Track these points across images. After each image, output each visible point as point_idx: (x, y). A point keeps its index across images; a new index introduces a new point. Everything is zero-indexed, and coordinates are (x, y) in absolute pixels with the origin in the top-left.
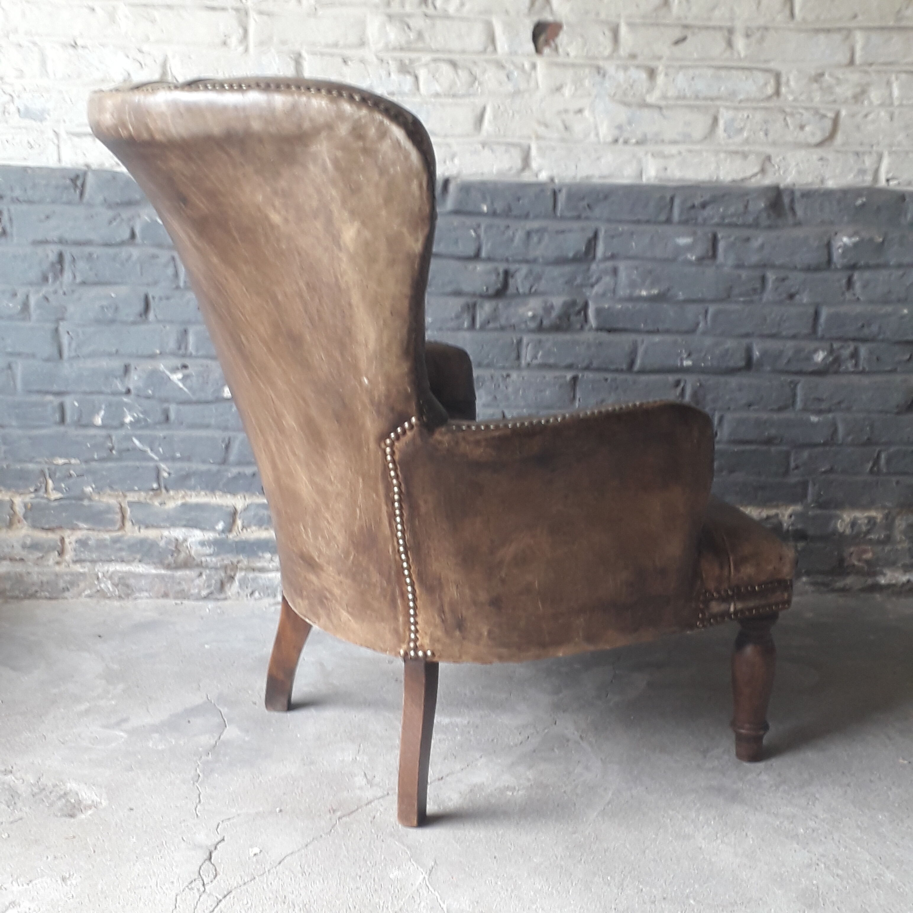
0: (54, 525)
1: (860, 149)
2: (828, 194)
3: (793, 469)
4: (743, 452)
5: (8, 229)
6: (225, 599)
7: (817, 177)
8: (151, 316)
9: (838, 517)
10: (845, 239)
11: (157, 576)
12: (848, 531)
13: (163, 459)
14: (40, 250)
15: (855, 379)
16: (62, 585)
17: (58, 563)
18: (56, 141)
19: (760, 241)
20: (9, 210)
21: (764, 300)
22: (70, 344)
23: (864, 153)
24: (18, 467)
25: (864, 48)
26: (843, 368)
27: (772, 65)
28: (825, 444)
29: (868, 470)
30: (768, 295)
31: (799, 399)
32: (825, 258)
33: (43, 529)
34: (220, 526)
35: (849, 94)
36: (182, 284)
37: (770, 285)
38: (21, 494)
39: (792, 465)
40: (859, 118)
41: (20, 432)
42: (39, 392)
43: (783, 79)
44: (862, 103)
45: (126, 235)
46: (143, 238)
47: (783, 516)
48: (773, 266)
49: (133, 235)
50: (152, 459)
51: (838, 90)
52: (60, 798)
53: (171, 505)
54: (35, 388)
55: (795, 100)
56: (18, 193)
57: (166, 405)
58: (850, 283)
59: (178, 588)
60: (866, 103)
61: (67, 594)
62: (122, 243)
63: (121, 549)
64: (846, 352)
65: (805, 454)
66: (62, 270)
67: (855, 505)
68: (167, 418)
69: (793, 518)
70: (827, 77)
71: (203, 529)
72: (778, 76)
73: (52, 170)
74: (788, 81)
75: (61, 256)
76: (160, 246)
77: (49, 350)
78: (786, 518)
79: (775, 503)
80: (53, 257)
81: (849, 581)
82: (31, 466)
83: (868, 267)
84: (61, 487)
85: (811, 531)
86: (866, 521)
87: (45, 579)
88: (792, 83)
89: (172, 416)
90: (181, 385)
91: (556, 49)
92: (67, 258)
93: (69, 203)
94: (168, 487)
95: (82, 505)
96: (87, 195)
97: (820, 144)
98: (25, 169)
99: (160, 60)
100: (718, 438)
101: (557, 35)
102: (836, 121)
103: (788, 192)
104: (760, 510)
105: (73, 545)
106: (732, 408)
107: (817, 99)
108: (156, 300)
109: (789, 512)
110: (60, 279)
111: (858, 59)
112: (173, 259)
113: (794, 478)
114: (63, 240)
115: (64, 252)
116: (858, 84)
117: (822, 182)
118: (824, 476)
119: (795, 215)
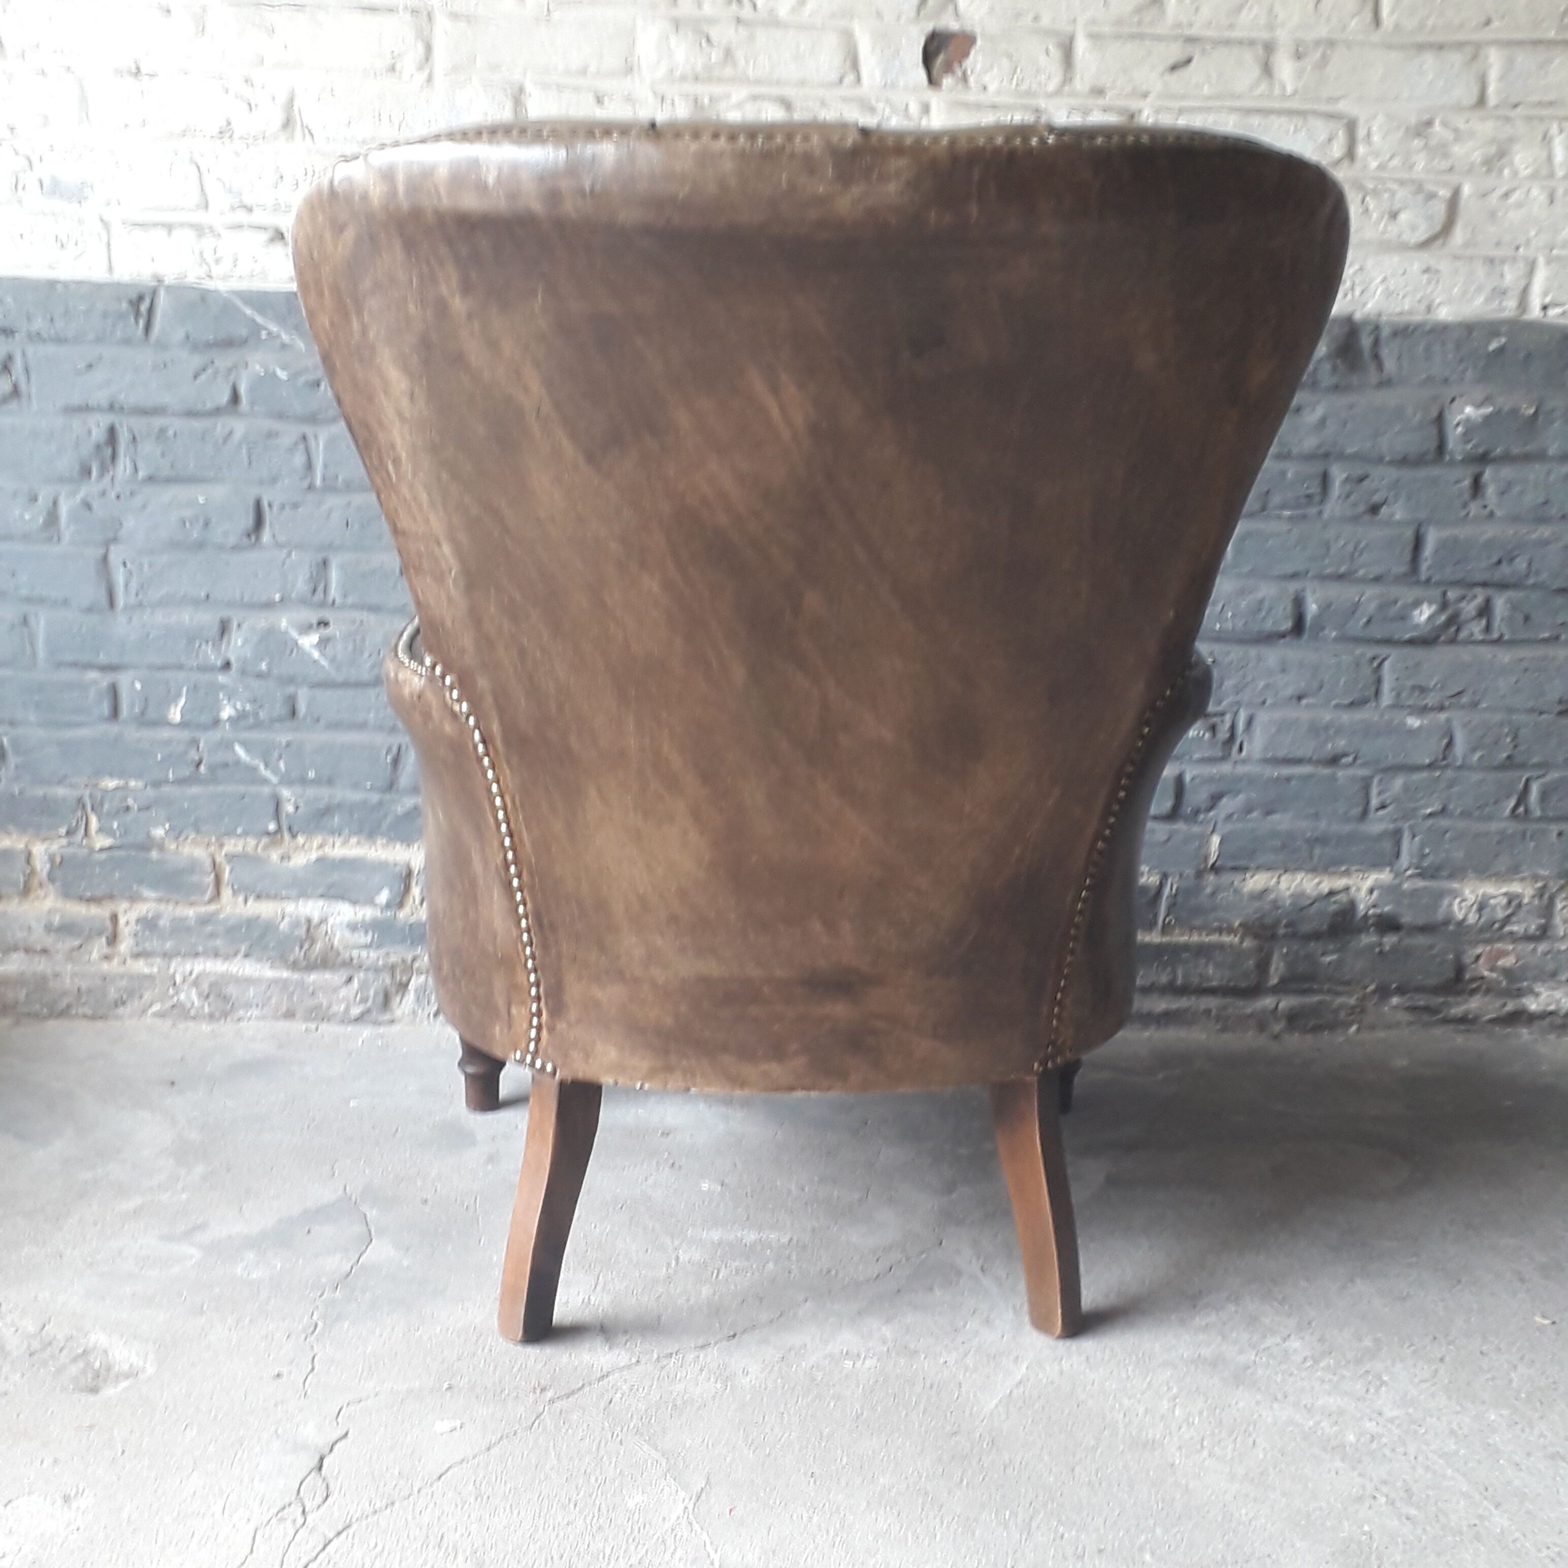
0: (99, 893)
1: (1495, 253)
2: (1441, 330)
3: (1378, 809)
4: (1288, 779)
5: (23, 387)
6: (392, 1022)
7: (1420, 301)
8: (266, 536)
9: (1455, 894)
10: (1469, 410)
11: (276, 981)
12: (1472, 918)
13: (287, 780)
14: (76, 423)
15: (1486, 652)
16: (113, 994)
17: (107, 958)
18: (104, 235)
19: (1319, 412)
20: (24, 354)
21: (1326, 516)
22: (127, 585)
23: (1503, 261)
24: (39, 792)
25: (1502, 78)
26: (1463, 635)
27: (1342, 106)
28: (1431, 766)
29: (1507, 812)
30: (1333, 506)
31: (1386, 687)
32: (1433, 444)
33: (81, 899)
34: (384, 897)
35: (1477, 156)
36: (318, 482)
37: (1337, 488)
38: (44, 840)
39: (1374, 802)
40: (1494, 198)
41: (41, 733)
42: (74, 665)
43: (1361, 133)
44: (1501, 171)
45: (224, 398)
46: (252, 403)
47: (1358, 889)
48: (1342, 457)
49: (235, 398)
50: (265, 781)
51: (1457, 150)
52: (75, 1360)
53: (299, 860)
54: (69, 657)
55: (1381, 167)
56: (39, 324)
57: (291, 689)
58: (1477, 487)
59: (311, 1003)
60: (1506, 172)
61: (121, 1010)
62: (217, 411)
63: (213, 935)
64: (1470, 608)
65: (1398, 783)
66: (114, 457)
67: (1484, 872)
68: (293, 713)
69: (1375, 894)
70: (1437, 127)
71: (354, 902)
72: (1351, 127)
73: (98, 287)
74: (1369, 135)
75: (112, 433)
76: (281, 416)
77: (92, 592)
78: (1363, 893)
79: (1343, 868)
80: (98, 434)
81: (1474, 1004)
82: (61, 791)
83: (1507, 458)
84: (112, 828)
85: (1406, 919)
86: (1504, 901)
87: (84, 985)
88: (1376, 138)
89: (302, 708)
90: (316, 654)
91: (965, 78)
92: (123, 437)
93: (127, 342)
94: (295, 829)
95: (148, 859)
96: (156, 331)
97: (1425, 245)
98: (52, 284)
99: (282, 99)
100: (1244, 753)
101: (966, 54)
102: (1453, 204)
103: (1369, 328)
104: (1317, 880)
105: (133, 927)
106: (1269, 702)
107: (1420, 165)
108: (275, 508)
109: (1369, 883)
110: (111, 473)
111: (1493, 97)
112: (304, 438)
113: (1377, 825)
114: (117, 406)
115: (117, 426)
116: (1493, 140)
117: (1429, 309)
118: (1430, 822)
119: (1380, 366)
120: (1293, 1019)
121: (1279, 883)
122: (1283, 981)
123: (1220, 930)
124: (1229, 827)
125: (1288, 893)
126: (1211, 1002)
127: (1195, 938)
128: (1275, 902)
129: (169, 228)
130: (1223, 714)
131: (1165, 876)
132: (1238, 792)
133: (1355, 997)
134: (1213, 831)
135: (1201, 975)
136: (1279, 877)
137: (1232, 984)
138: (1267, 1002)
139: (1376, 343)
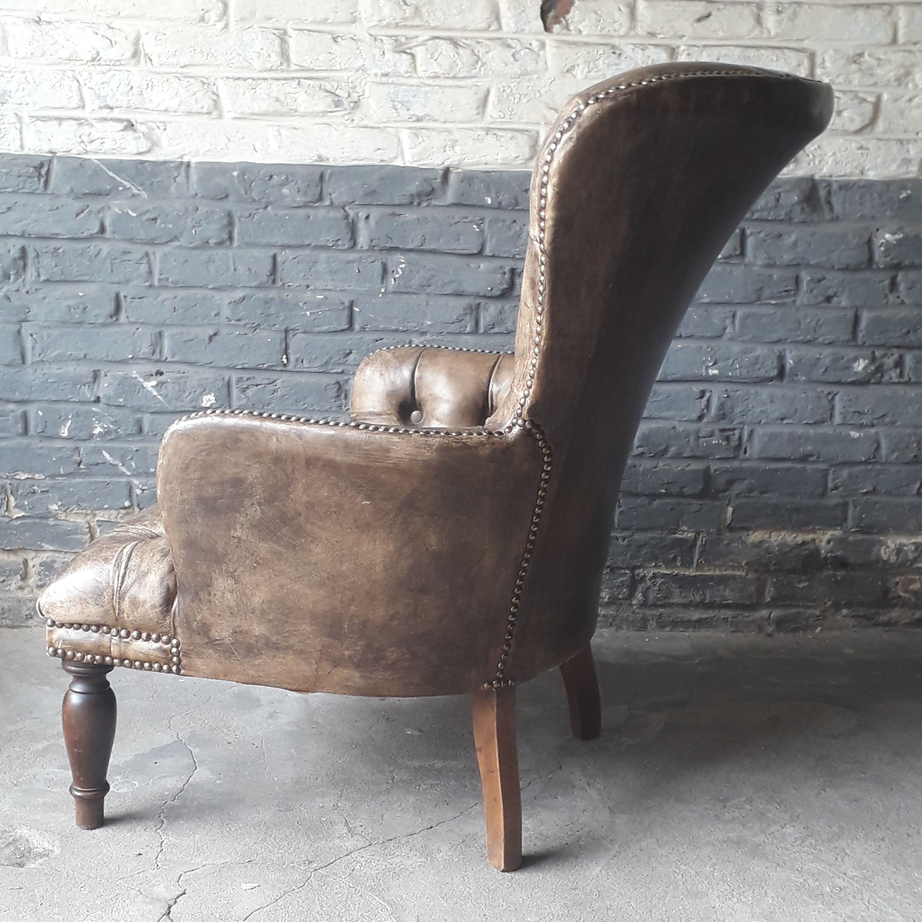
0: (16, 546)
1: (903, 136)
2: (870, 185)
3: (832, 490)
4: (776, 470)
7: (856, 167)
8: (123, 317)
9: (882, 543)
10: (887, 236)
12: (893, 559)
13: (137, 474)
14: (1, 245)
15: (901, 390)
16: (25, 612)
17: (21, 588)
18: (18, 126)
19: (793, 237)
21: (798, 303)
22: (33, 348)
23: (908, 141)
25: (907, 26)
26: (886, 378)
27: (806, 44)
28: (866, 462)
29: (915, 492)
30: (803, 298)
31: (837, 412)
32: (865, 258)
33: (4, 550)
35: (892, 75)
37: (804, 286)
39: (830, 485)
40: (902, 103)
43: (818, 61)
44: (907, 85)
45: (95, 229)
46: (114, 232)
47: (821, 541)
48: (808, 266)
49: (102, 229)
50: (123, 474)
51: (879, 71)
57: (139, 416)
58: (893, 285)
60: (910, 85)
61: (30, 622)
62: (90, 238)
64: (890, 362)
65: (845, 473)
66: (25, 266)
67: (900, 530)
68: (141, 430)
69: (832, 543)
70: (867, 57)
72: (812, 56)
73: (15, 157)
74: (824, 62)
75: (23, 250)
76: (131, 240)
77: (12, 354)
78: (824, 543)
79: (811, 527)
80: (15, 253)
81: (895, 614)
83: (912, 267)
84: (24, 505)
85: (852, 559)
86: (913, 548)
87: (6, 605)
88: (827, 64)
89: (146, 428)
90: (155, 393)
91: (567, 27)
92: (31, 255)
93: (33, 193)
94: (142, 506)
95: (48, 525)
96: (51, 186)
97: (859, 132)
99: (132, 37)
100: (747, 455)
101: (568, 12)
102: (877, 106)
103: (824, 185)
104: (794, 535)
105: (38, 569)
106: (763, 422)
107: (856, 82)
108: (128, 299)
109: (828, 536)
110: (23, 277)
111: (901, 39)
112: (147, 254)
113: (833, 499)
114: (26, 235)
115: (27, 246)
116: (902, 66)
117: (862, 173)
118: (865, 498)
119: (831, 209)
120: (780, 623)
121: (770, 537)
122: (773, 599)
123: (733, 568)
124: (738, 502)
125: (776, 544)
126: (727, 613)
127: (718, 572)
128: (768, 548)
129: (60, 120)
130: (734, 429)
131: (698, 533)
132: (744, 479)
133: (819, 610)
134: (728, 505)
135: (722, 597)
136: (771, 533)
137: (741, 602)
138: (764, 613)
139: (829, 193)
